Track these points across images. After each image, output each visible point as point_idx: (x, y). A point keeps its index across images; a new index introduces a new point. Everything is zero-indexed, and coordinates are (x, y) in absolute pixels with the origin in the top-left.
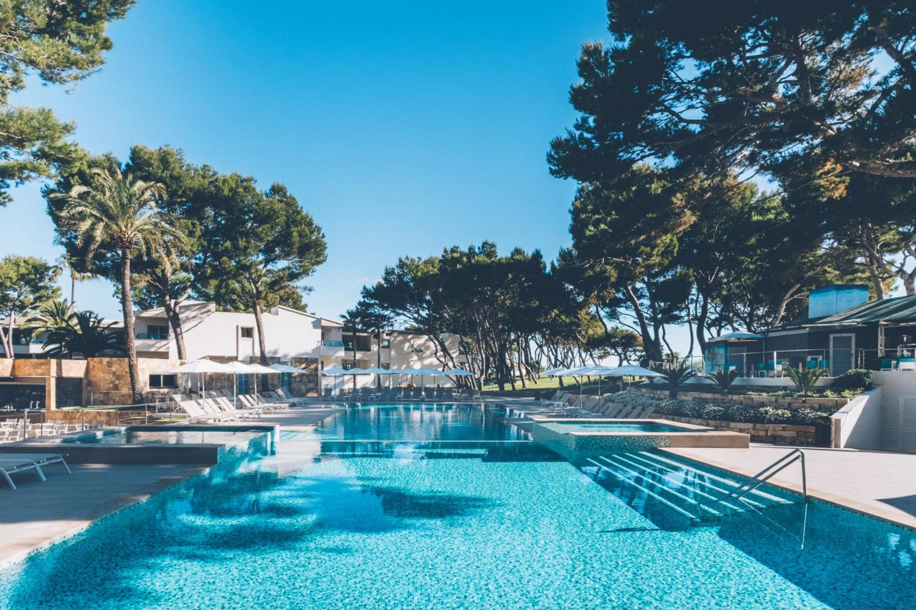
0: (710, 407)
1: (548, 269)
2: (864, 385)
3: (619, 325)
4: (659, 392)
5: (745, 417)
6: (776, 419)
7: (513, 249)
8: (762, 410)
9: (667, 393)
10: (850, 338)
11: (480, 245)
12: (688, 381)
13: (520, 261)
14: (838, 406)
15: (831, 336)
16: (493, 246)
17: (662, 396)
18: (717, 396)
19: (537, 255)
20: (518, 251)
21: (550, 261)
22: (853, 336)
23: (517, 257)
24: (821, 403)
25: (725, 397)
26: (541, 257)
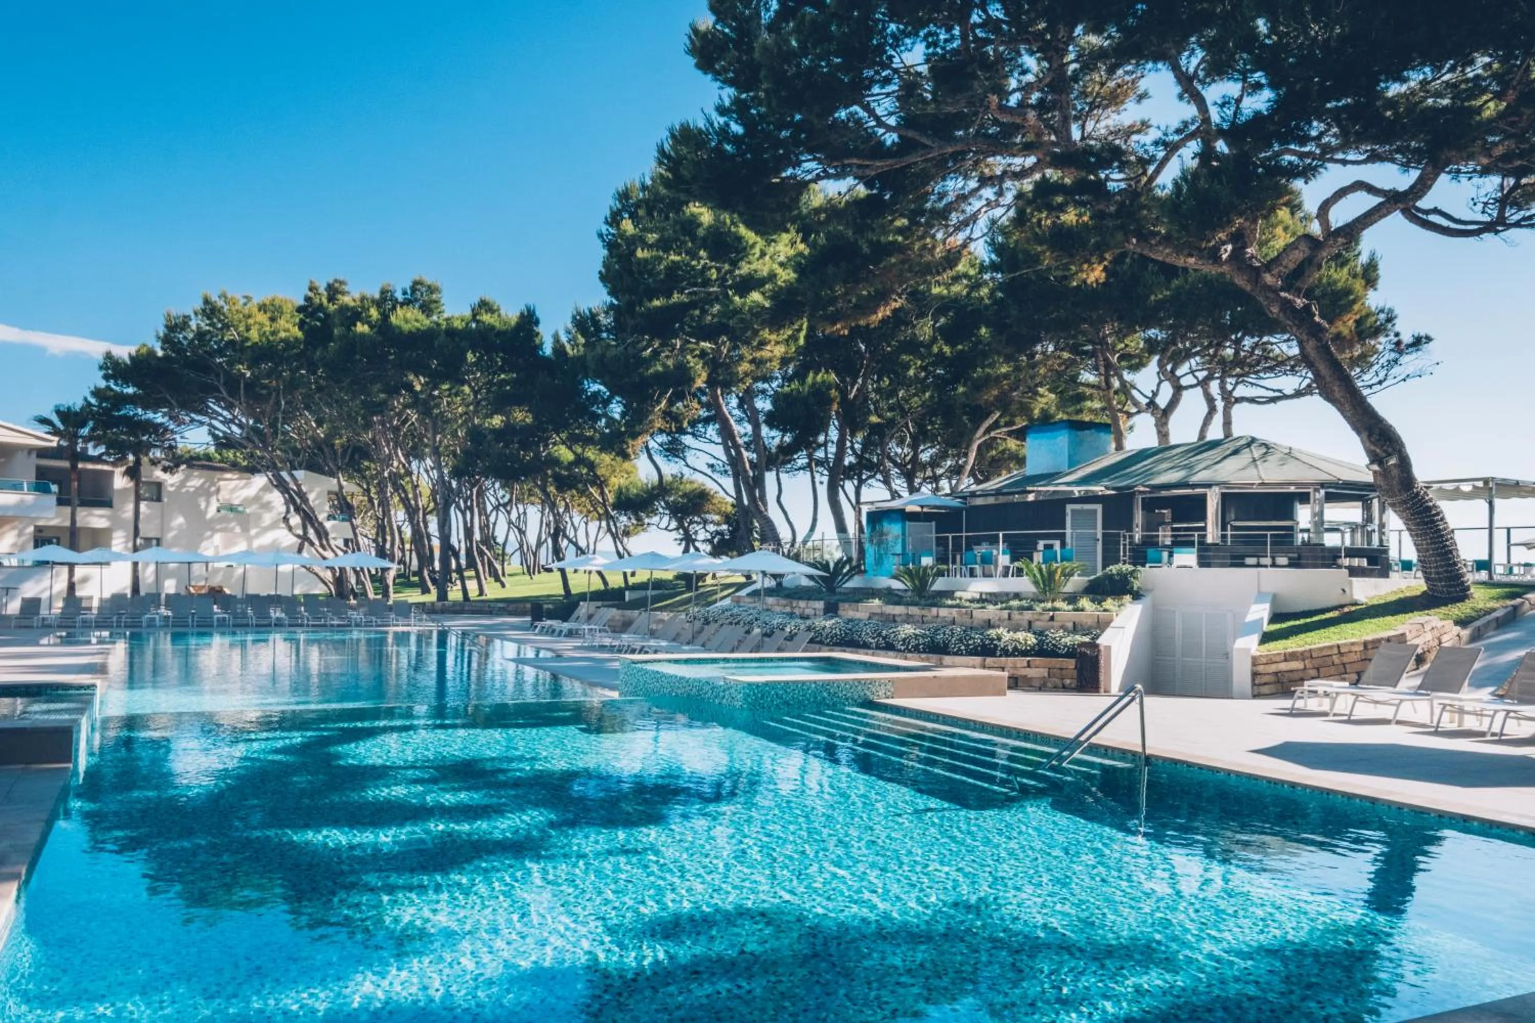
0: (908, 630)
1: (548, 350)
2: (1130, 592)
3: (686, 471)
4: (802, 604)
5: (967, 646)
6: (1015, 649)
7: (476, 300)
8: (992, 633)
9: (820, 605)
10: (1095, 511)
11: (408, 285)
12: (850, 584)
13: (492, 328)
14: (1102, 625)
15: (1069, 508)
16: (431, 289)
17: (808, 611)
18: (914, 610)
19: (529, 320)
20: (485, 306)
21: (552, 332)
22: (1099, 508)
23: (486, 318)
24: (1077, 620)
25: (925, 612)
26: (537, 322)
